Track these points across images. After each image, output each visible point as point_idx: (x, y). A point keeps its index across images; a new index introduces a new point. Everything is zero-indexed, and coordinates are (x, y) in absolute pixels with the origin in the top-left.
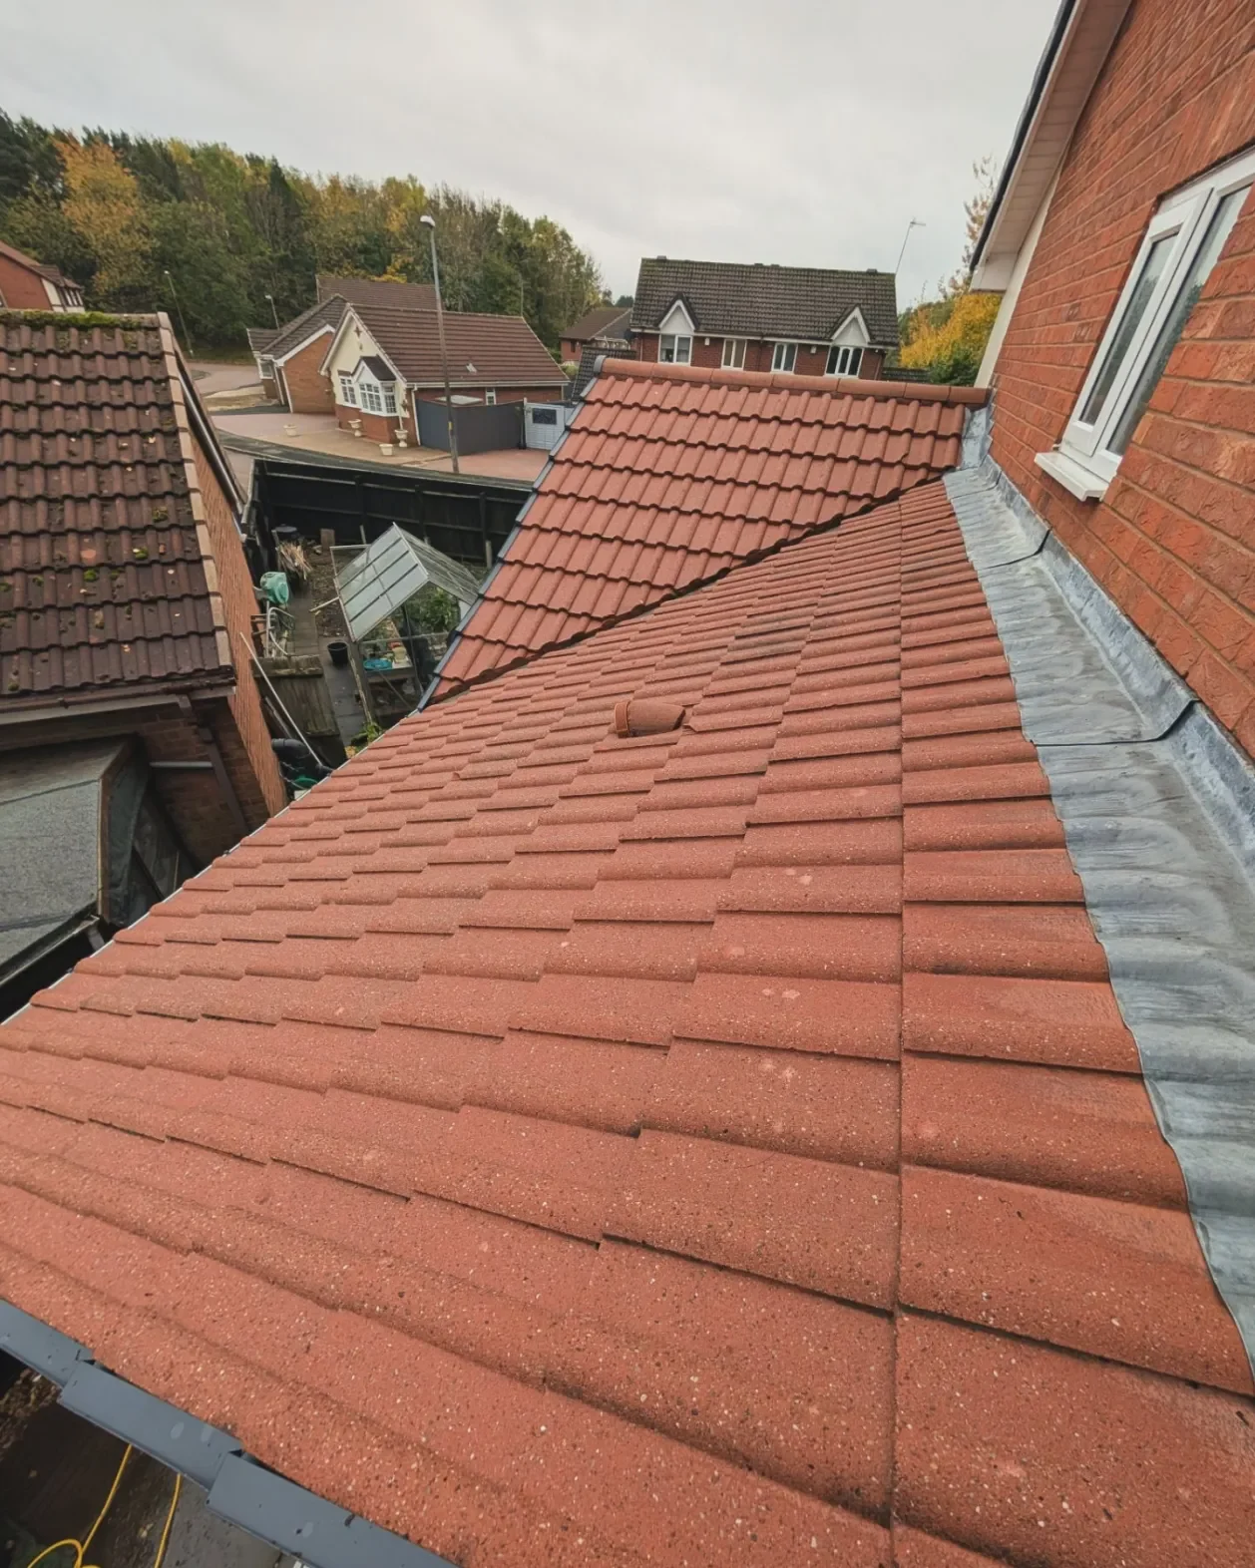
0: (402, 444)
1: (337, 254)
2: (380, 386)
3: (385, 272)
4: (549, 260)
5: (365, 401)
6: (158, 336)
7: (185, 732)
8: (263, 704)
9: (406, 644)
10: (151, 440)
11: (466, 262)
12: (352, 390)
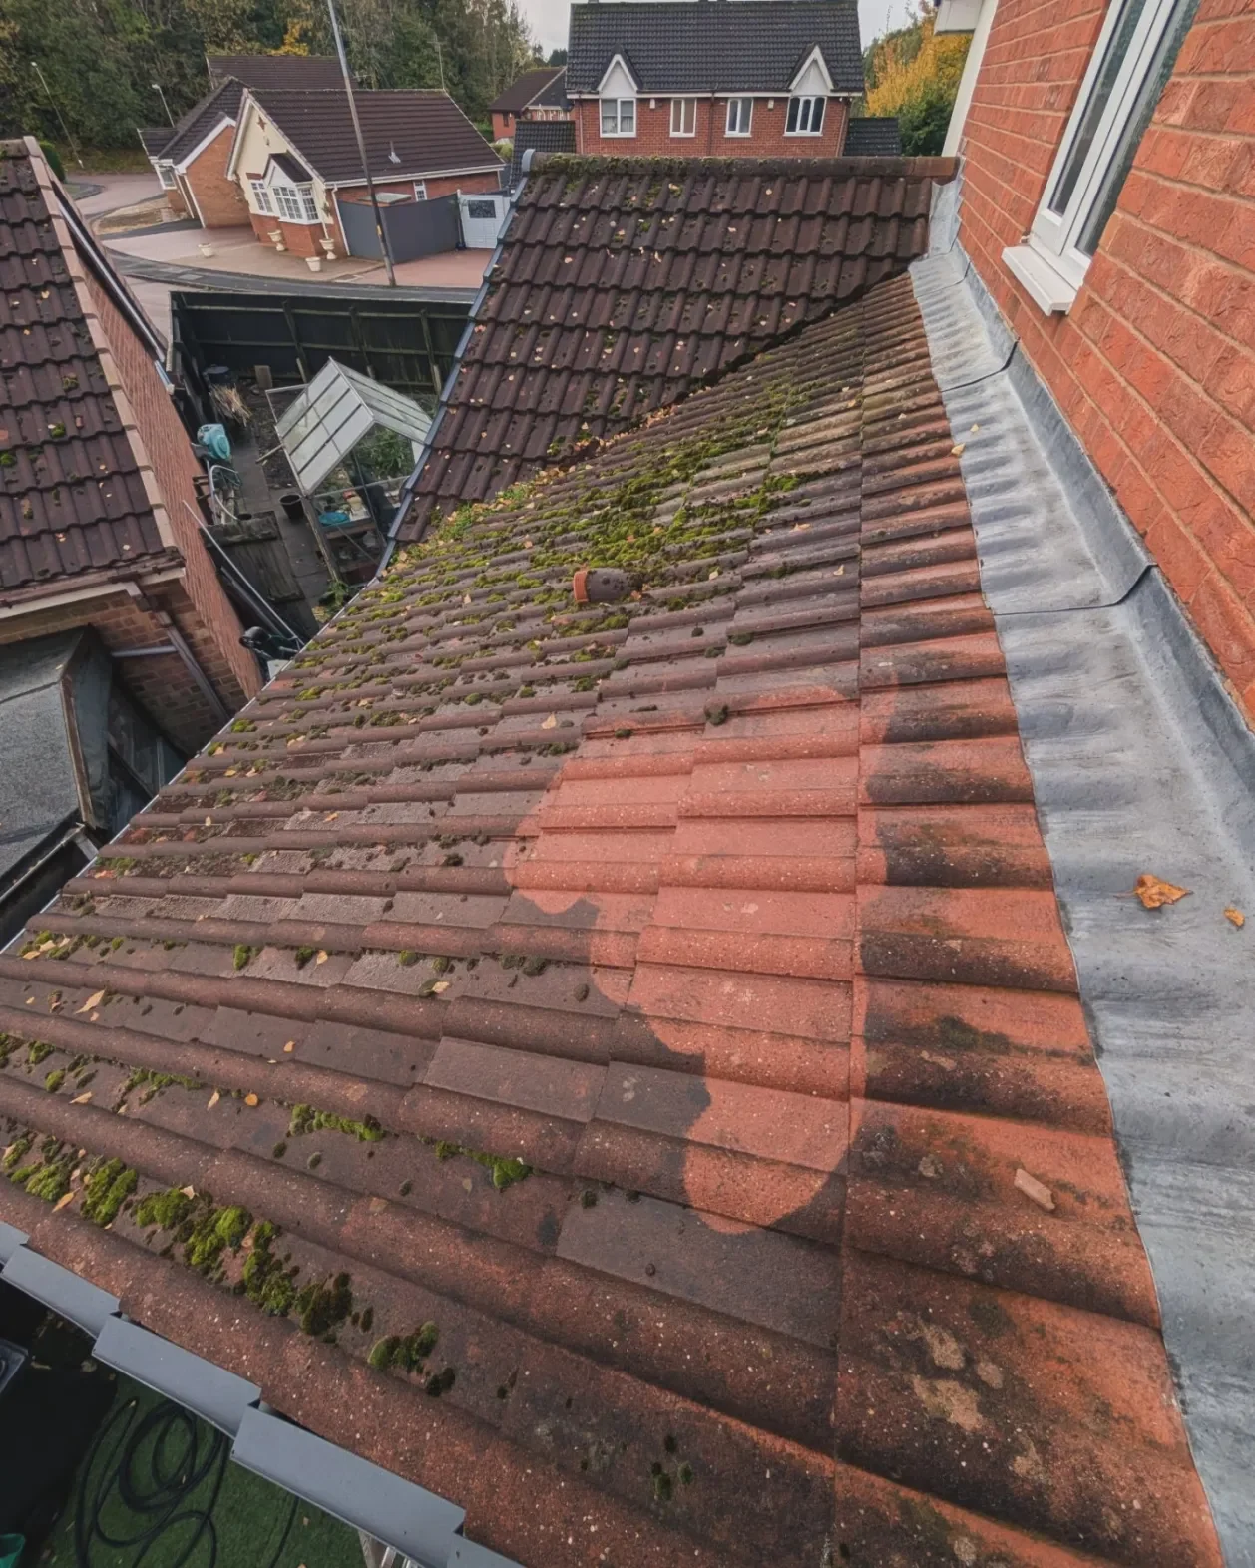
0: (331, 256)
1: (225, 24)
2: (296, 189)
3: (284, 44)
4: (467, 11)
5: (282, 209)
6: (30, 167)
7: (142, 619)
8: (220, 575)
9: (360, 493)
10: (45, 295)
11: (373, 22)
12: (265, 194)
